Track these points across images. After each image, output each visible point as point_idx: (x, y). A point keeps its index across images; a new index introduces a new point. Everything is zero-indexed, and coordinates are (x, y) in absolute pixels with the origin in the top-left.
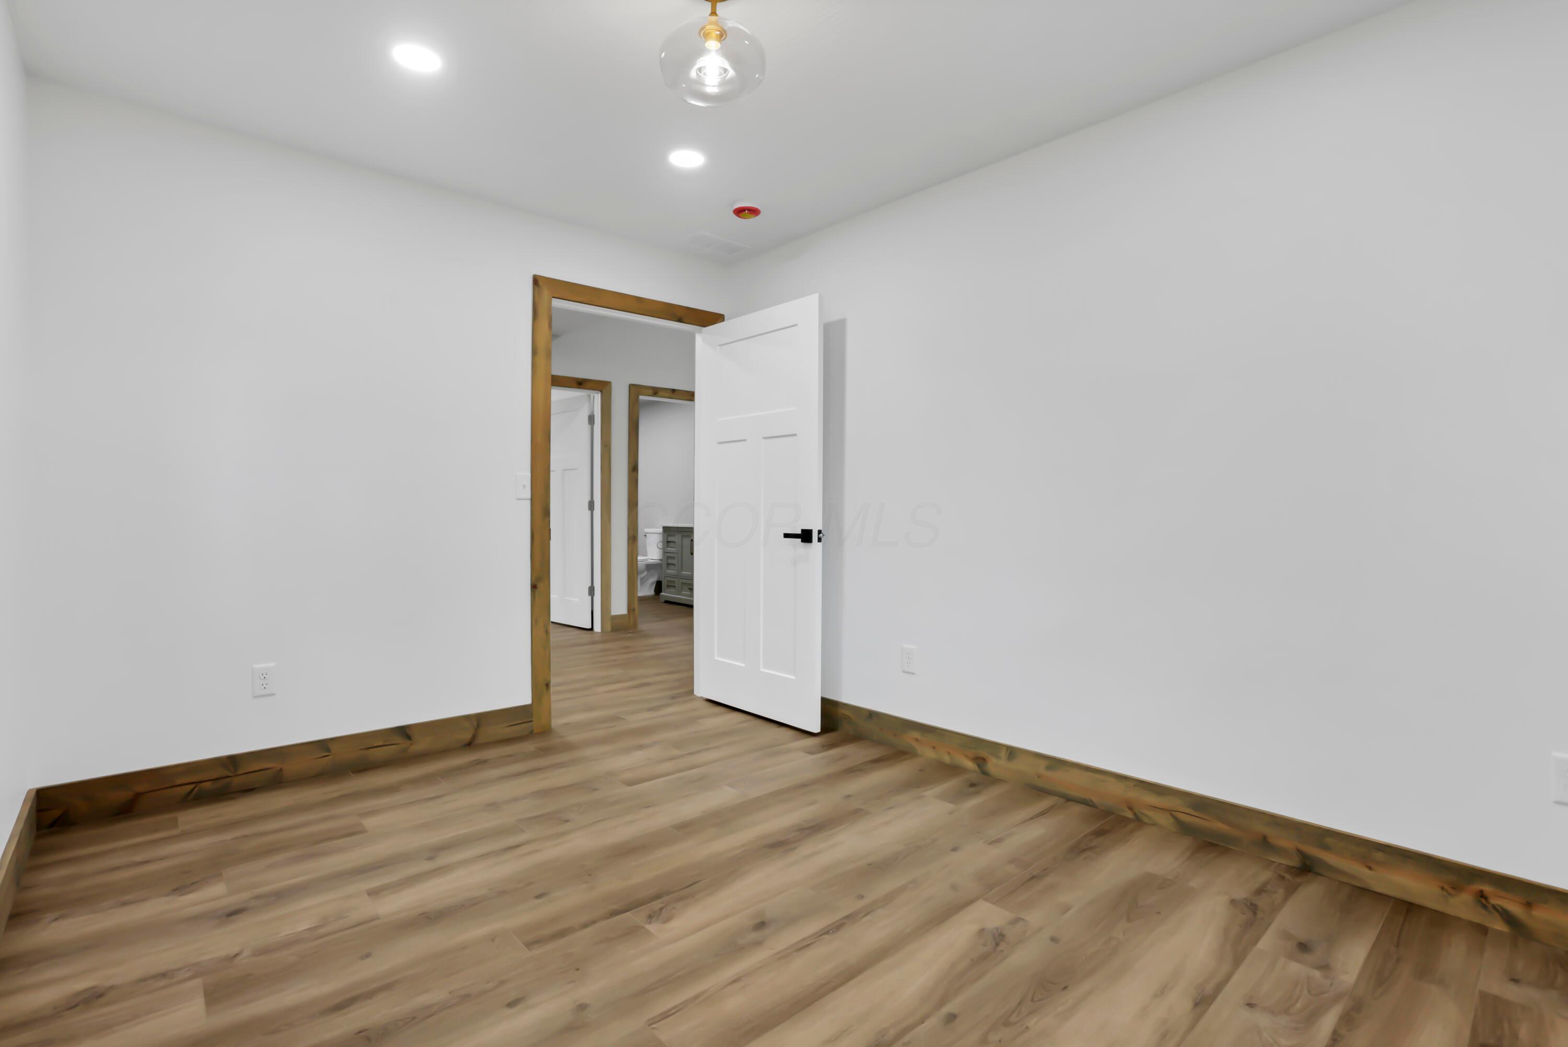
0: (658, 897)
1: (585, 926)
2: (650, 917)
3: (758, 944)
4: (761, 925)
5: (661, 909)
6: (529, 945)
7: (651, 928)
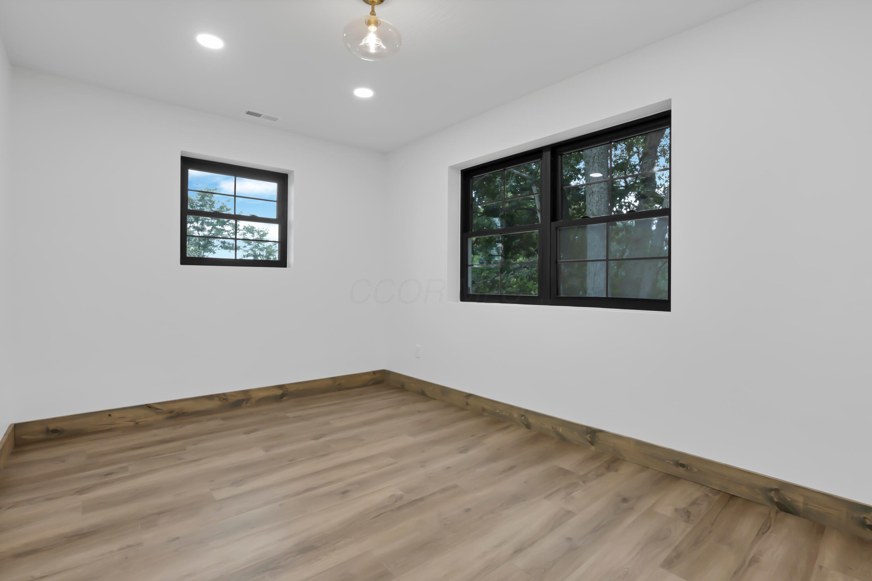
0: (399, 508)
1: (434, 494)
2: (401, 498)
3: (350, 485)
4: (344, 493)
5: (396, 502)
6: (456, 486)
7: (400, 493)
